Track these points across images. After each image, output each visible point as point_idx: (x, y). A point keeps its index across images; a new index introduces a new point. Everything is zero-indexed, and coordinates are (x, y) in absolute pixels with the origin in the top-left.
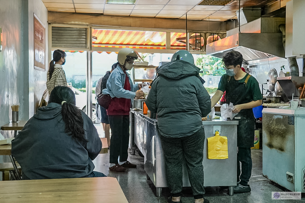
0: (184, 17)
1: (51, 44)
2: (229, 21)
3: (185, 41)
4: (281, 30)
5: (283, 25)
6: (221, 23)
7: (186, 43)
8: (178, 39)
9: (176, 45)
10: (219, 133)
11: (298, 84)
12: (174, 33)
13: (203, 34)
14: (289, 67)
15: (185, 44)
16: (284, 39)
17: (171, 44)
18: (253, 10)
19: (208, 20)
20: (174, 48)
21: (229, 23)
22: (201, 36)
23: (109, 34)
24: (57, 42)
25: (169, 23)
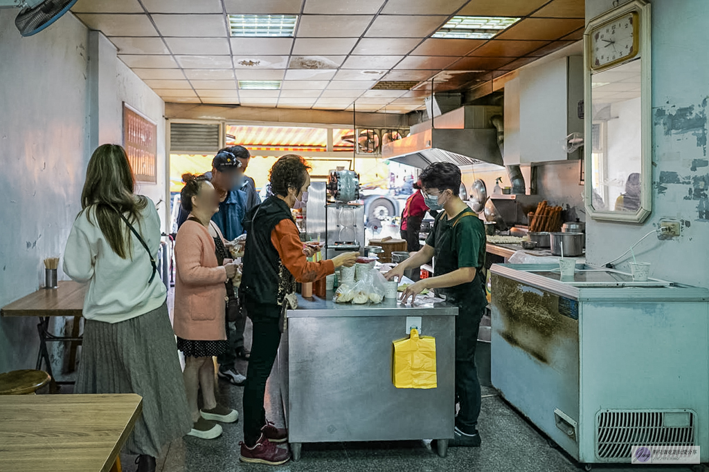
0: (351, 108)
1: (169, 147)
2: (413, 112)
3: (353, 140)
4: (495, 125)
5: (500, 117)
6: (401, 116)
7: (355, 143)
8: (343, 138)
9: (342, 145)
10: (419, 332)
11: (525, 206)
12: (339, 130)
13: (377, 131)
14: (509, 180)
15: (353, 144)
16: (500, 137)
17: (334, 144)
18: (449, 96)
19: (384, 112)
20: (338, 149)
21: (412, 116)
22: (374, 133)
23: (252, 132)
24: (178, 143)
25: (331, 116)
